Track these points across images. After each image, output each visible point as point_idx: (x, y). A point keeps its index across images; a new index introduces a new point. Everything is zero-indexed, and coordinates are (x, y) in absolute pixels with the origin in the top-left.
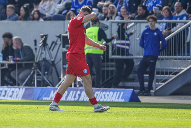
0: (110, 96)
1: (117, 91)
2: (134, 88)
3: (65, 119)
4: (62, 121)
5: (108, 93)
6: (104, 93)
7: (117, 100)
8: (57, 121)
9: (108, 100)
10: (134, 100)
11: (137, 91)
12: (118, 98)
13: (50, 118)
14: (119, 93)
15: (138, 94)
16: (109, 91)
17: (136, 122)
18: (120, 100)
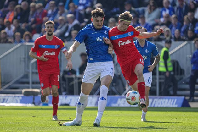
0: (166, 103)
1: (172, 99)
2: (185, 96)
3: (129, 121)
4: (127, 123)
5: (164, 100)
6: (161, 100)
7: (171, 106)
8: (123, 123)
9: (165, 105)
10: (185, 106)
11: (187, 98)
12: (173, 104)
13: (117, 120)
14: (173, 100)
15: (189, 101)
16: (166, 98)
17: (187, 123)
18: (175, 106)
